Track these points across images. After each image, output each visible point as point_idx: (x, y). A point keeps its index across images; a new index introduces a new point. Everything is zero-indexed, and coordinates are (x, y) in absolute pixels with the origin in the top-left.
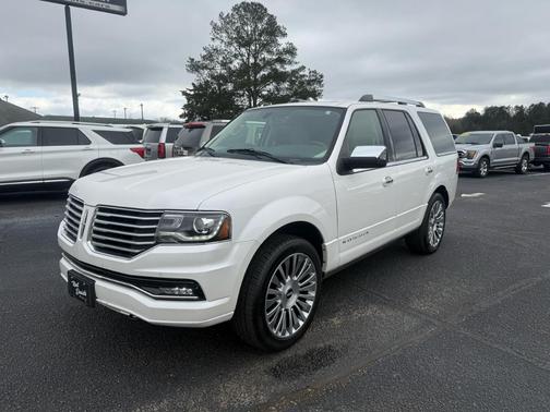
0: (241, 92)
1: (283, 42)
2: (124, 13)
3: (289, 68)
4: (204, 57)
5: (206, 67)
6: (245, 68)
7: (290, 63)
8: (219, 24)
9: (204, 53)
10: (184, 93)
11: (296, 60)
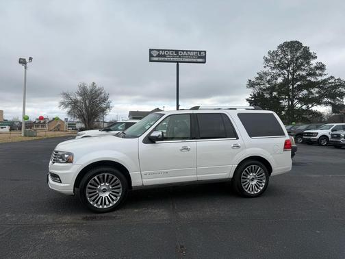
0: (284, 97)
1: (314, 63)
2: (205, 62)
3: (320, 79)
4: (257, 79)
5: (259, 84)
6: (286, 82)
7: (321, 75)
8: (269, 58)
9: (258, 76)
10: (248, 100)
11: (325, 73)
